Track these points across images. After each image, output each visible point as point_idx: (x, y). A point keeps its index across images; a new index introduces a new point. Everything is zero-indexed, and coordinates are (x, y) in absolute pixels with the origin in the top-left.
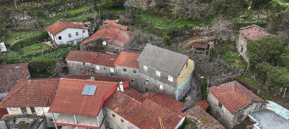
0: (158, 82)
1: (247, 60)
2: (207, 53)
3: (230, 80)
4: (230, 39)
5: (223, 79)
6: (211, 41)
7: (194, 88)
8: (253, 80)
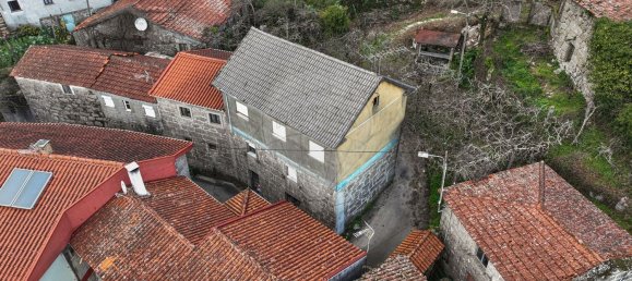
0: (282, 159)
1: (586, 89)
2: (455, 61)
3: (521, 161)
4: (530, 18)
5: (499, 156)
6: (472, 25)
7: (404, 174)
8: (603, 159)
